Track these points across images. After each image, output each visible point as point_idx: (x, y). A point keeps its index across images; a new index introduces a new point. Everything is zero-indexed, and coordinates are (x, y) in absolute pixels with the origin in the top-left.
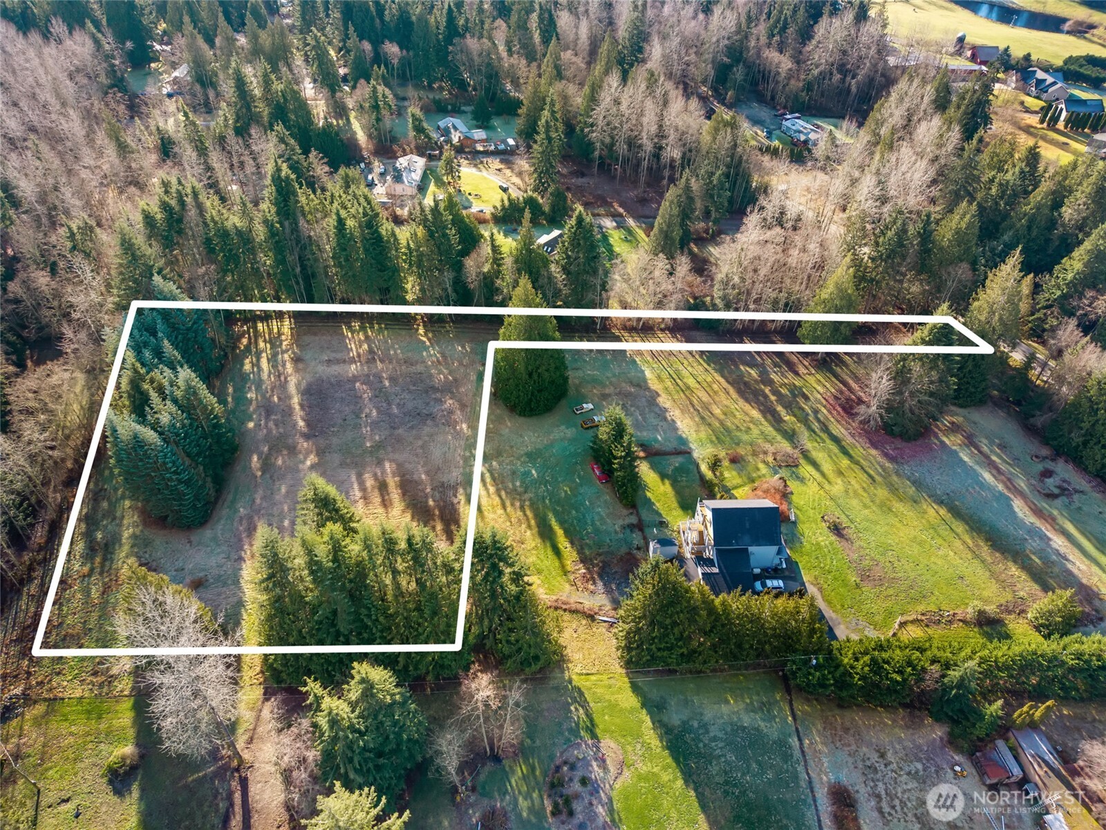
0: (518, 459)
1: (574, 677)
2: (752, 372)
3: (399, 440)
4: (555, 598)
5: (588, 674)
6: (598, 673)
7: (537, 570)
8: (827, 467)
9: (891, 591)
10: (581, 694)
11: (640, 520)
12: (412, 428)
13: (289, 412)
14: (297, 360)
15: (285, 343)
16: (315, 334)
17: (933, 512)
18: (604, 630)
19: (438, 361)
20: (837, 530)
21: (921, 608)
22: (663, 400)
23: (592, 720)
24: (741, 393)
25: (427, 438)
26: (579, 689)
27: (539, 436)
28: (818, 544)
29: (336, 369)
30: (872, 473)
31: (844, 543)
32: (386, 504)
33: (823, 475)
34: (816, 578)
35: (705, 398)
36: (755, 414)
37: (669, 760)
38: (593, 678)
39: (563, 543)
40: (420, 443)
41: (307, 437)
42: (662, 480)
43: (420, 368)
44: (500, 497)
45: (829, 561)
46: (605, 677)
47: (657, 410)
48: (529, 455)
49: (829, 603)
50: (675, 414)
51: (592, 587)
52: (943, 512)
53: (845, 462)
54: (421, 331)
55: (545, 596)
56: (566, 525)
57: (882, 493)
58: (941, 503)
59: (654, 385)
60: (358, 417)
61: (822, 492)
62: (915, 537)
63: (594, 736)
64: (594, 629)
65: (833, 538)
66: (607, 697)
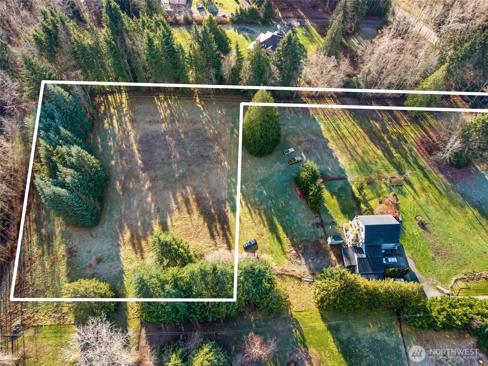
0: (256, 184)
1: (293, 313)
2: (377, 125)
3: (193, 172)
4: (281, 268)
5: (300, 311)
6: (305, 311)
7: (271, 251)
8: (417, 186)
9: (450, 262)
10: (298, 323)
11: (322, 221)
12: (199, 165)
13: (132, 155)
14: (132, 121)
15: (125, 109)
16: (140, 103)
17: (472, 213)
18: (307, 286)
19: (209, 121)
20: (423, 225)
21: (465, 271)
22: (331, 145)
23: (303, 337)
24: (371, 139)
25: (207, 171)
26: (296, 320)
27: (266, 169)
28: (413, 234)
29: (154, 127)
30: (440, 189)
31: (426, 233)
32: (190, 212)
33: (415, 191)
34: (412, 255)
35: (353, 143)
36: (379, 152)
37: (342, 359)
38: (303, 313)
39: (283, 235)
40: (204, 174)
41: (144, 170)
42: (332, 196)
43: (199, 126)
44: (248, 207)
45: (419, 245)
46: (308, 313)
47: (328, 151)
48: (261, 181)
49: (419, 269)
50: (337, 153)
51: (299, 261)
52: (476, 212)
53: (426, 183)
54: (198, 101)
55: (276, 267)
56: (284, 224)
57: (445, 202)
58: (475, 207)
59: (326, 135)
60: (170, 158)
61: (414, 202)
62: (462, 229)
63: (305, 346)
64: (302, 286)
65: (421, 230)
66: (311, 324)
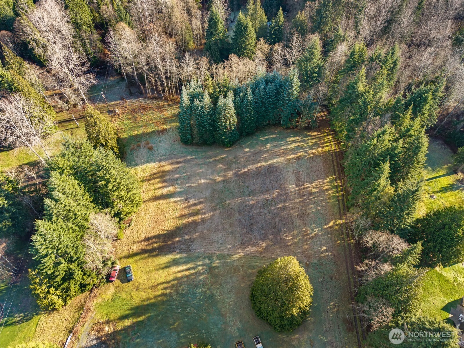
0: (209, 289)
1: (39, 316)
3: (230, 216)
4: (92, 309)
5: (37, 324)
6: (36, 331)
7: (115, 299)
10: (27, 320)
12: (240, 221)
14: (298, 159)
15: (314, 151)
16: (324, 162)
18: (61, 339)
19: (307, 235)
23: (10, 325)
25: (230, 230)
26: (30, 319)
27: (230, 305)
29: (291, 177)
38: (34, 327)
40: (227, 227)
43: (298, 222)
46: (32, 335)
48: (212, 296)
54: (339, 222)
55: (95, 303)
60: (249, 194)
64: (64, 332)
66: (19, 335)
